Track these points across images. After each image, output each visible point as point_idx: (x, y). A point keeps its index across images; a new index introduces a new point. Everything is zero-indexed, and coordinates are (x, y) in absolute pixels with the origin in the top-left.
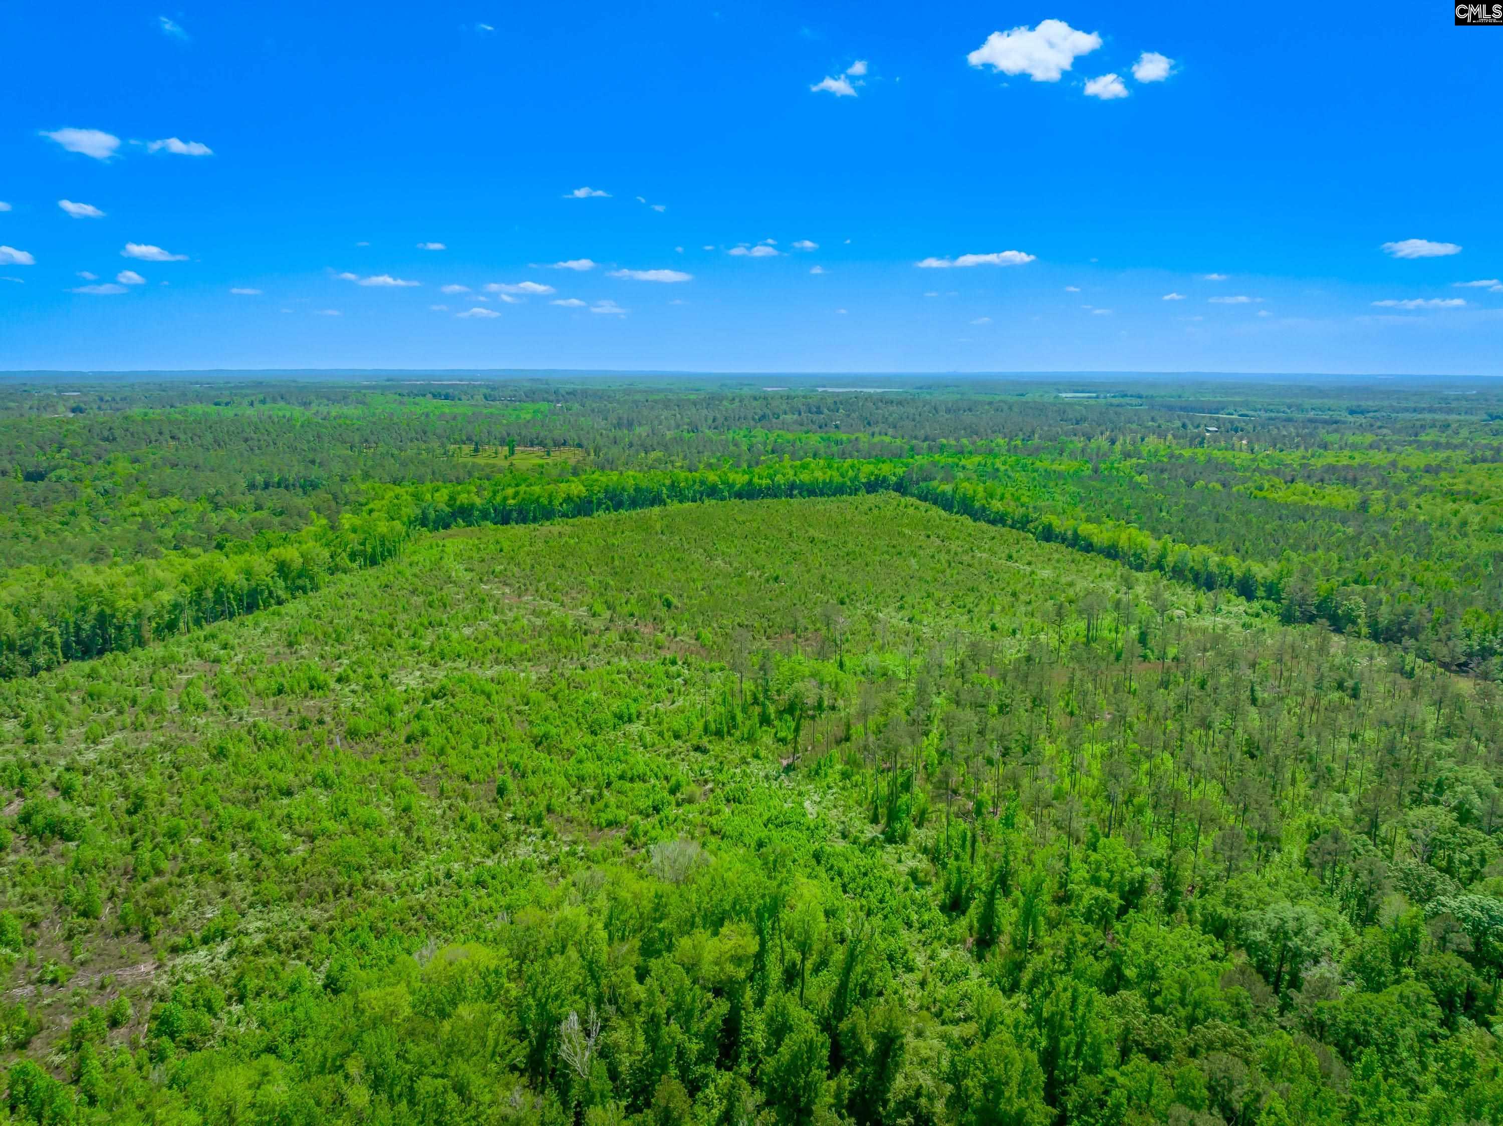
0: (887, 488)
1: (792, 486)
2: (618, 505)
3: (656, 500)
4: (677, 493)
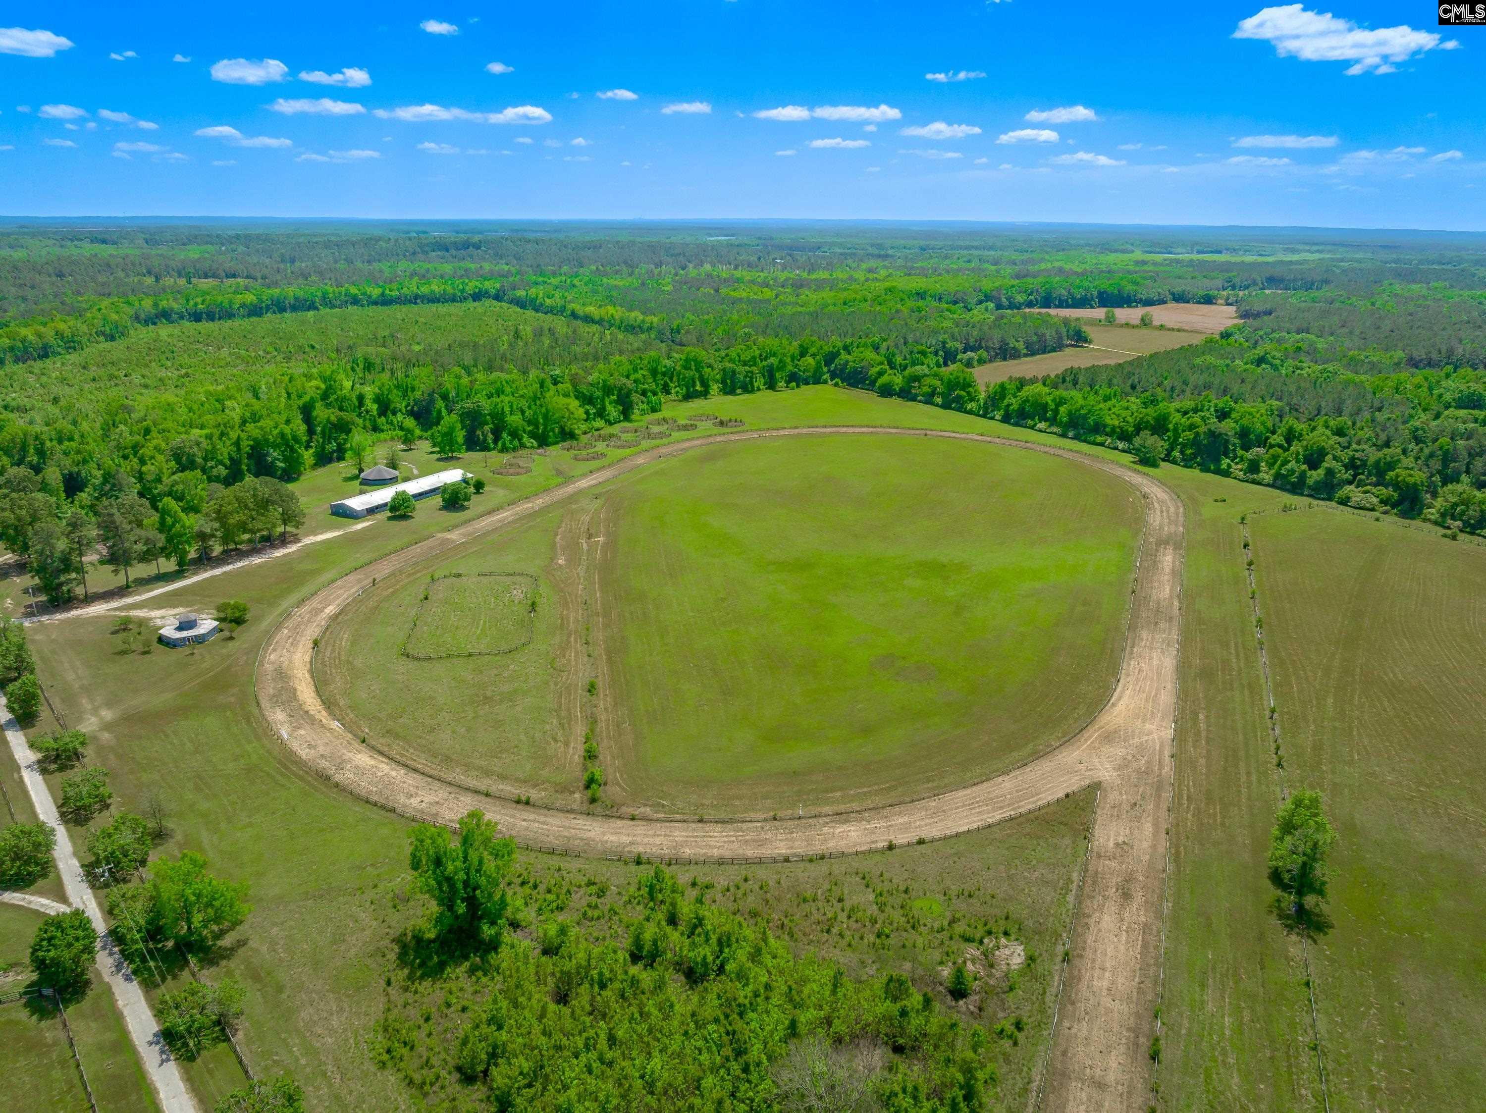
0: (489, 297)
1: (417, 297)
2: (282, 310)
3: (312, 307)
4: (328, 302)
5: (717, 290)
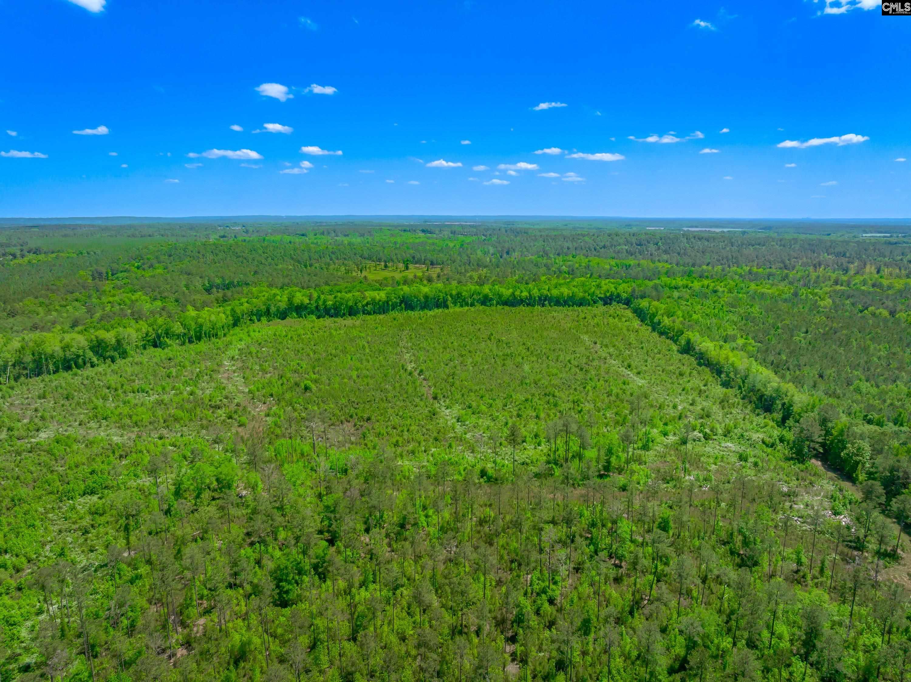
0: (619, 302)
1: (545, 298)
2: (410, 308)
3: (441, 305)
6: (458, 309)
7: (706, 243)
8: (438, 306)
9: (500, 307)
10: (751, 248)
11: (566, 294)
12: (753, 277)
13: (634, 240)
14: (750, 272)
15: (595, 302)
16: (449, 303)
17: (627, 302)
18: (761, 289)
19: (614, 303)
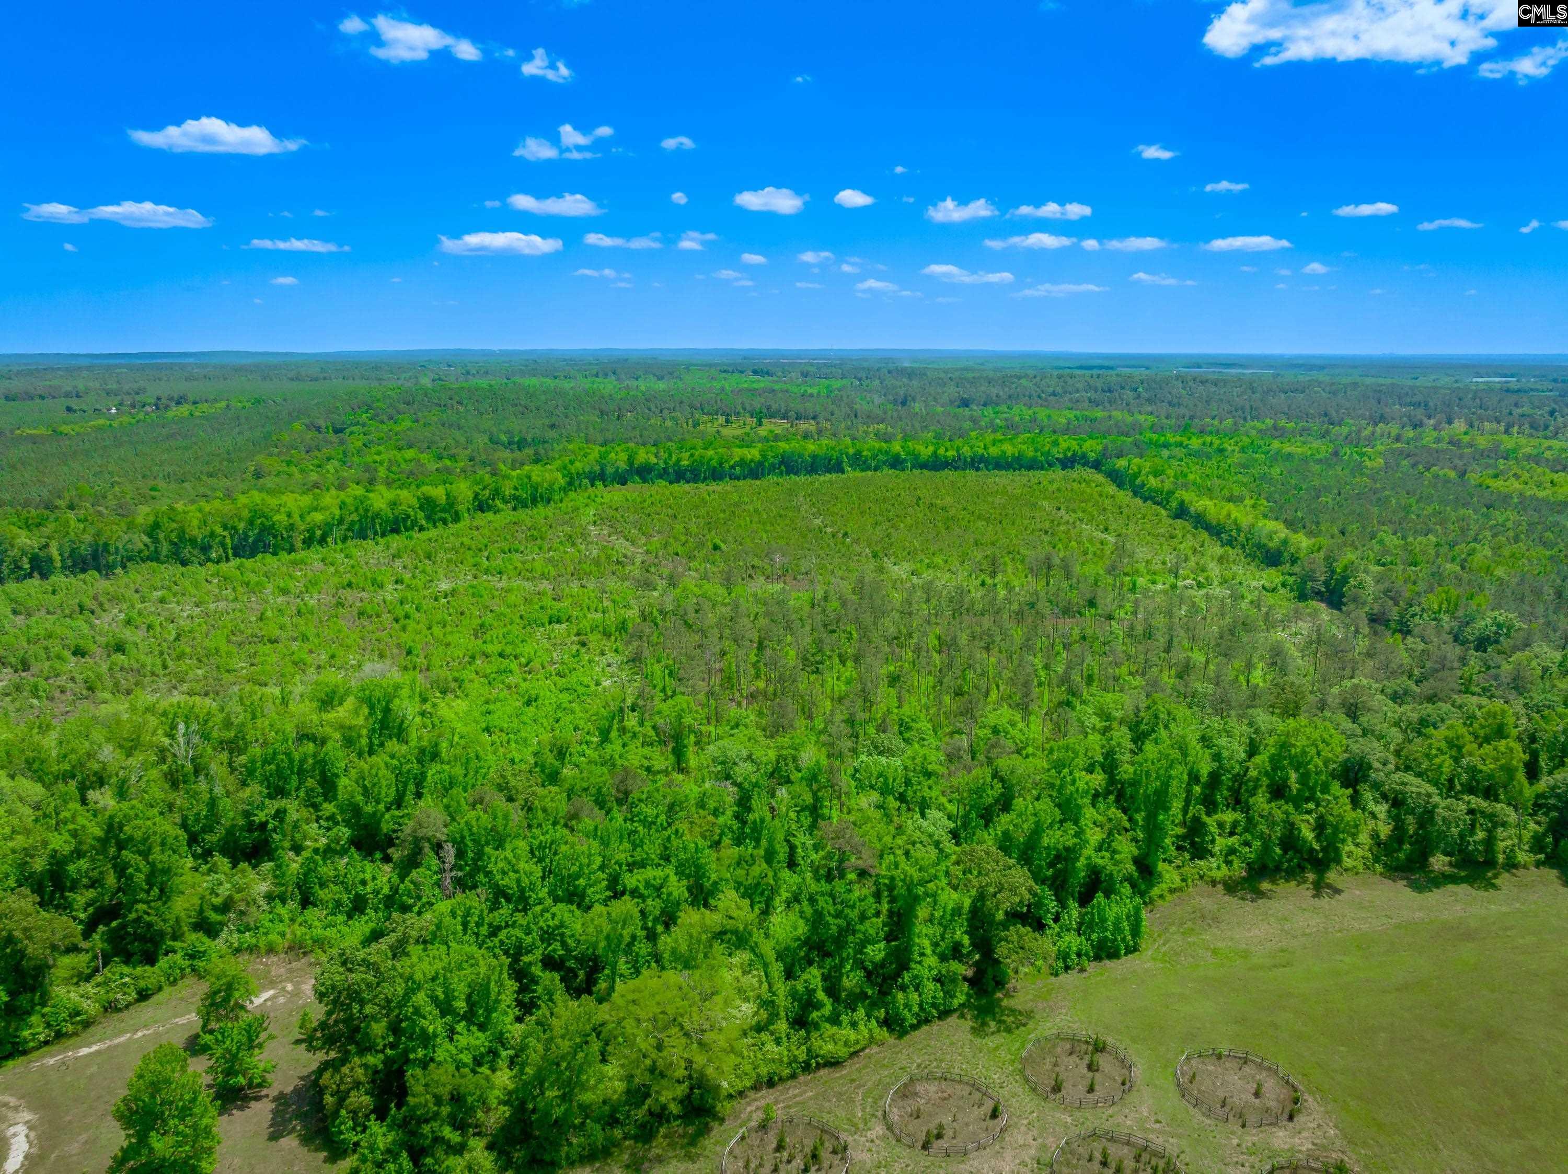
0: (1083, 465)
2: (791, 471)
4: (859, 461)
5: (1462, 474)
6: (858, 474)
7: (1213, 389)
8: (829, 470)
9: (917, 472)
10: (1283, 396)
11: (1009, 453)
12: (1278, 432)
13: (1099, 385)
14: (1275, 427)
15: (1050, 465)
16: (845, 465)
17: (1097, 465)
18: (1288, 448)
19: (1077, 466)
